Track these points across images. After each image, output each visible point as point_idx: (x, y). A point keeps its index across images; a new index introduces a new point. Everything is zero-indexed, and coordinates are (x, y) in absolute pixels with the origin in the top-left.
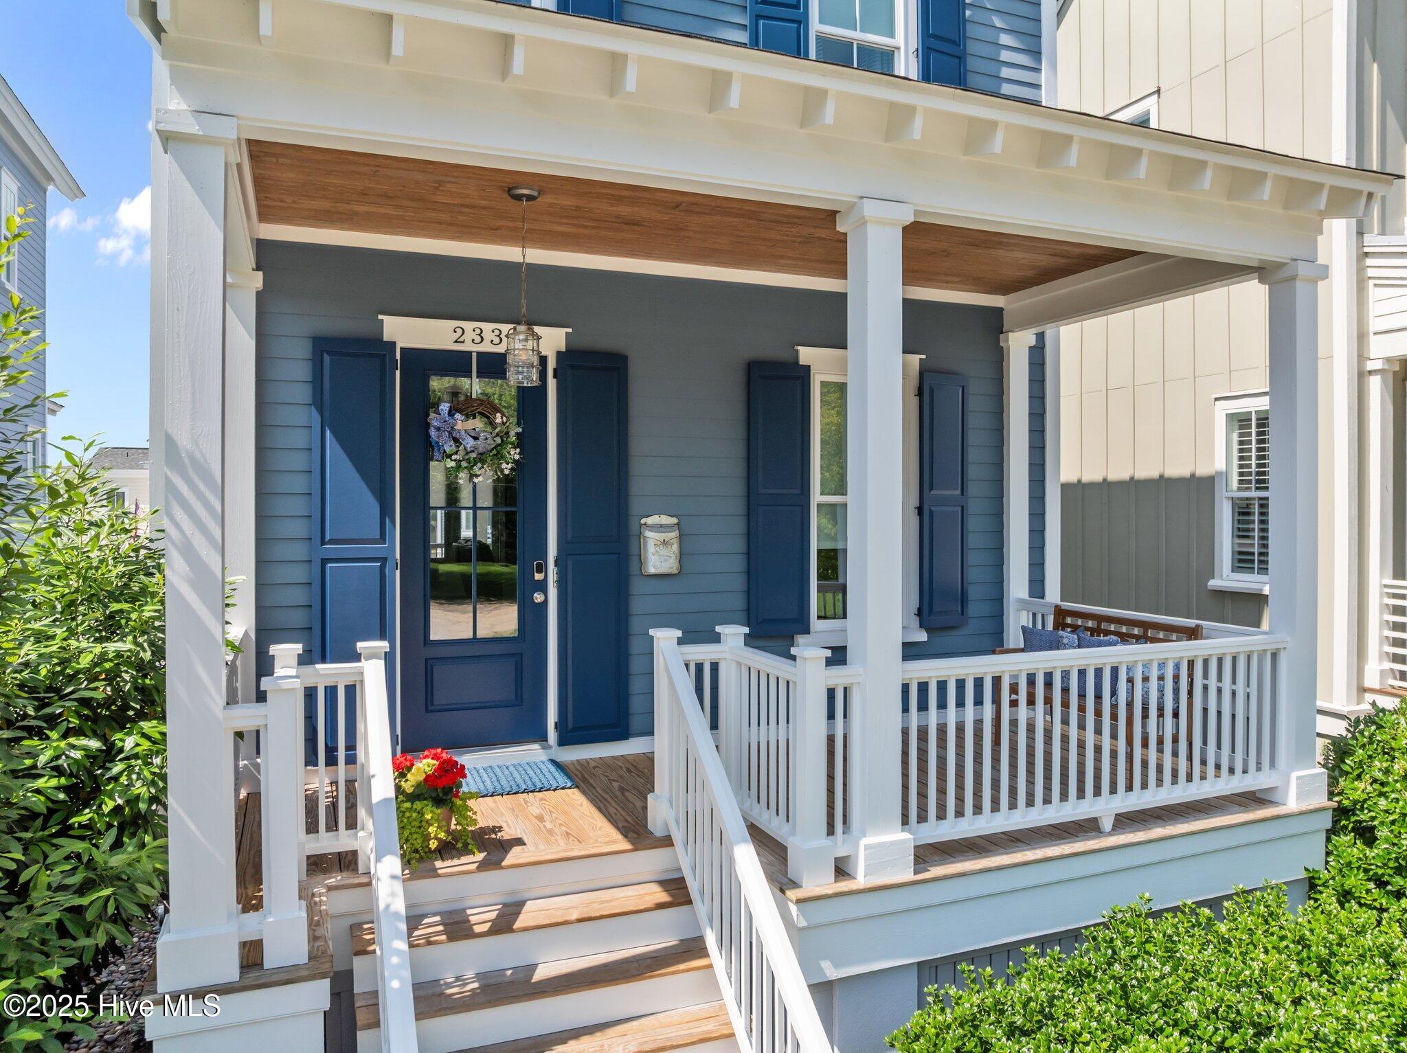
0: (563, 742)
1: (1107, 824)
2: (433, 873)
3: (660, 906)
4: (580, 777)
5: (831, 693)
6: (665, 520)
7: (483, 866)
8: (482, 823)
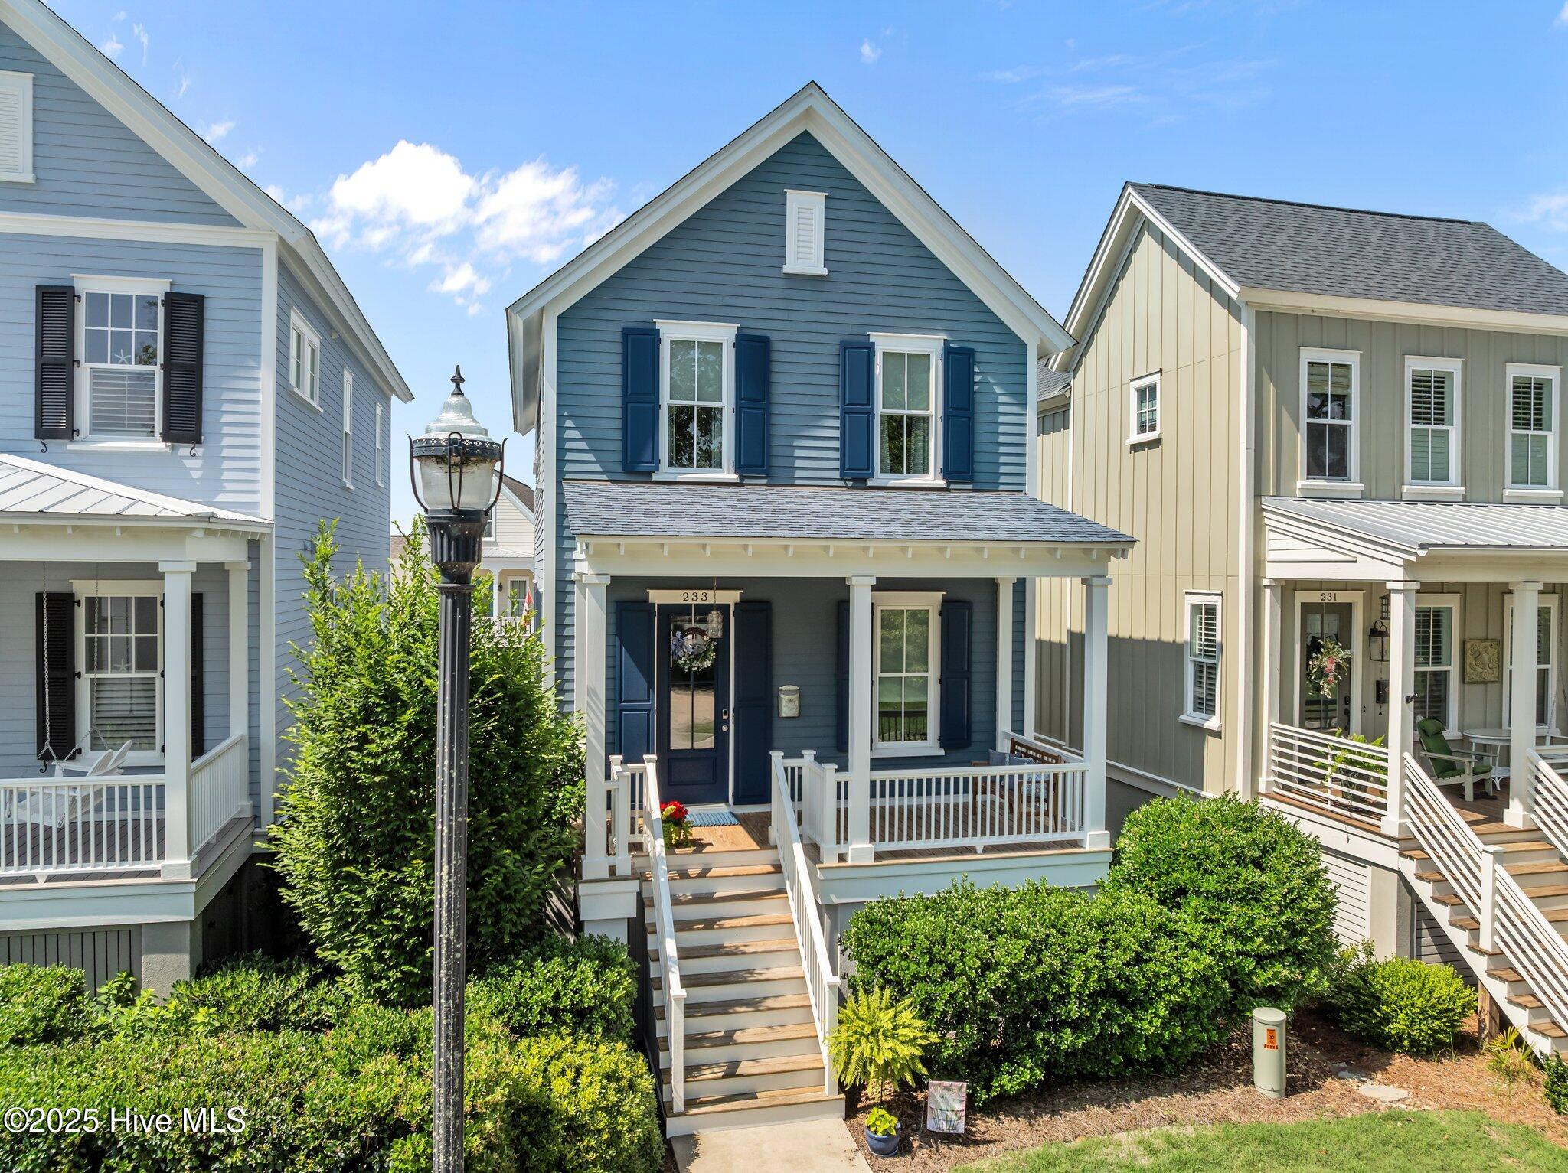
0: (736, 803)
1: (980, 849)
2: (675, 853)
3: (769, 873)
4: (743, 821)
5: (839, 784)
6: (792, 688)
7: (694, 852)
8: (694, 837)
